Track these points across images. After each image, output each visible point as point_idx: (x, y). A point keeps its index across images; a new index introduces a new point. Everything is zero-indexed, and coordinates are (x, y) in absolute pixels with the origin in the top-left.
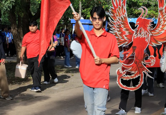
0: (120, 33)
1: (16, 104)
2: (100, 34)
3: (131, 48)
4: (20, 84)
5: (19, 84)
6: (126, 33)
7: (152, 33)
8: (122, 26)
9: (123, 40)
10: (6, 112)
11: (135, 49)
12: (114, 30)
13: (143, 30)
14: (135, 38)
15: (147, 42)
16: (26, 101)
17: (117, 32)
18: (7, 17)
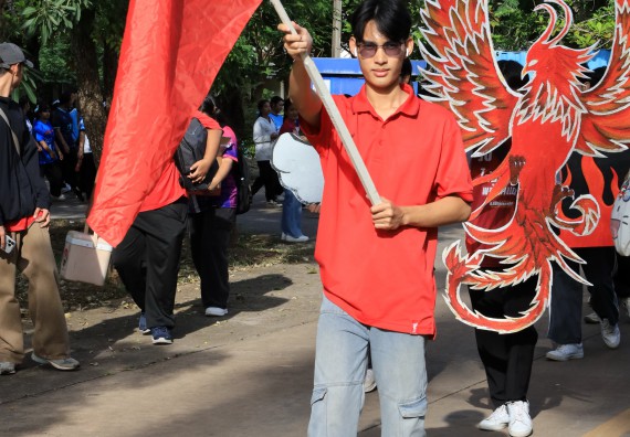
0: (462, 103)
1: (104, 382)
2: (391, 107)
3: (505, 164)
4: (114, 307)
5: (111, 306)
6: (484, 103)
7: (589, 103)
8: (470, 75)
9: (475, 130)
10: (65, 411)
11: (519, 168)
12: (436, 90)
13: (552, 91)
14: (520, 122)
15: (568, 140)
16: (140, 370)
17: (448, 98)
18: (60, 53)
